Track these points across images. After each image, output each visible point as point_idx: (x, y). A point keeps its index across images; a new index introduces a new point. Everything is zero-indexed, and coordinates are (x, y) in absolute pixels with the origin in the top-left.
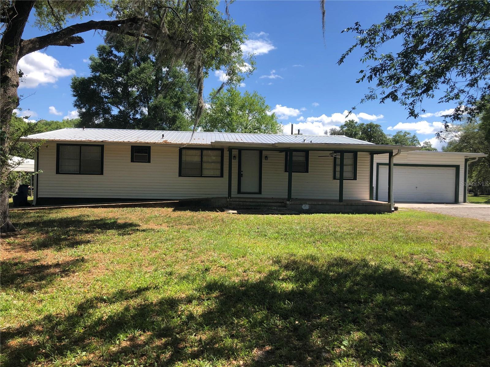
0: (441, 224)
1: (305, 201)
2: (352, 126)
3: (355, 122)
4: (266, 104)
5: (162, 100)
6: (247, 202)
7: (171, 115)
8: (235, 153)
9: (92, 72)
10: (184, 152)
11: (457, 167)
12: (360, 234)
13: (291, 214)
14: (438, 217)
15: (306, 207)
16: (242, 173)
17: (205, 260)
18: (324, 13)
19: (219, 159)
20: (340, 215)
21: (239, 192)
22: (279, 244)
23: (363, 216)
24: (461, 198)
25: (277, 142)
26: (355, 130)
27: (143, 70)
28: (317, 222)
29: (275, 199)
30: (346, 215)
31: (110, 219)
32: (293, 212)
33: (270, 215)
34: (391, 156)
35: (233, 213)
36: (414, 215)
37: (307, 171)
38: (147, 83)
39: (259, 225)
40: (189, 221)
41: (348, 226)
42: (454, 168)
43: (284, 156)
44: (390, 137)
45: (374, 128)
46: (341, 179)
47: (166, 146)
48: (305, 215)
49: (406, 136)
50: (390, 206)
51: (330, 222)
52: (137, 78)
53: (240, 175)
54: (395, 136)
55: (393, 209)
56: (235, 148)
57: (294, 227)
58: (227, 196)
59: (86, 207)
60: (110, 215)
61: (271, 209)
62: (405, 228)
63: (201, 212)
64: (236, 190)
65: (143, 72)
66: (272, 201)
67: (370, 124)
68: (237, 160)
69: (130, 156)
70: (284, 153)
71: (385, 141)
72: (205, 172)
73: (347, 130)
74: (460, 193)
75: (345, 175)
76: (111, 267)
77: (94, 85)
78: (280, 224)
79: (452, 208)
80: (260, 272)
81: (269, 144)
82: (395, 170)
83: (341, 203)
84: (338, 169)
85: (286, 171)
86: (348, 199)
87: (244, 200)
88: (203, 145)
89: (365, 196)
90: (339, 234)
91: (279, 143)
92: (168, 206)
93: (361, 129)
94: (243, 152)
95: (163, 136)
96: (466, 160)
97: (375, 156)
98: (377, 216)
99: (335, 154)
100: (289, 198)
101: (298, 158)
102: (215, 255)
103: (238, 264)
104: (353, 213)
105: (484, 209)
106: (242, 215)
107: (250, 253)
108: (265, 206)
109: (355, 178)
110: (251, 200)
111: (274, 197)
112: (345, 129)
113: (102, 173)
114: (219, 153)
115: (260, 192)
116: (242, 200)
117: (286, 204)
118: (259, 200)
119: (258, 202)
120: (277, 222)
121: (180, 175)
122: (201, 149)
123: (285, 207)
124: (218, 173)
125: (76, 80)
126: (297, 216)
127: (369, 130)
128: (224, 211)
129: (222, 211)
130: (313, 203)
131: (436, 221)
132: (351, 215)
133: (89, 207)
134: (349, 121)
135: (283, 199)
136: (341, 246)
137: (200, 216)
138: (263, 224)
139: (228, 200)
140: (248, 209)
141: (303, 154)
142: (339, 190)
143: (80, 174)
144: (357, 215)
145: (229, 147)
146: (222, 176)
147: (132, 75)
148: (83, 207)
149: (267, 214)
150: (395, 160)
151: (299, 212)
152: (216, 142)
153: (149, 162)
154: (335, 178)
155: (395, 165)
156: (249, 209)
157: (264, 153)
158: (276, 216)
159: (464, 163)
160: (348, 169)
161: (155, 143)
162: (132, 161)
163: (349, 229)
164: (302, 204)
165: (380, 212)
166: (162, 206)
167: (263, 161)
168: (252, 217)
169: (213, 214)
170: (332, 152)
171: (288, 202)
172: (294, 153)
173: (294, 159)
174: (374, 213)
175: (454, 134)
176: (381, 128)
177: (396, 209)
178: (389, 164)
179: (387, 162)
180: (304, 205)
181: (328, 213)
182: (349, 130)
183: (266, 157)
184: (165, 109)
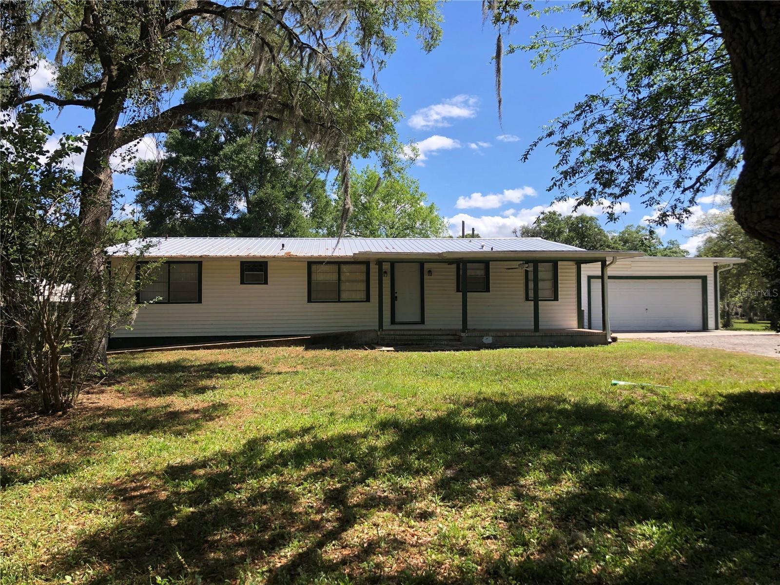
0: (672, 357)
1: (486, 332)
2: (553, 220)
3: (558, 213)
4: (420, 191)
5: (269, 191)
6: (405, 335)
7: (283, 213)
8: (386, 267)
9: (167, 152)
10: (314, 267)
11: (704, 279)
12: (560, 370)
13: (468, 350)
14: (670, 347)
15: (488, 340)
16: (396, 295)
17: (369, 401)
18: (500, 102)
19: (363, 277)
20: (536, 349)
21: (393, 322)
22: (455, 383)
23: (567, 350)
24: (711, 323)
25: (445, 251)
26: (558, 227)
27: (241, 149)
28: (504, 358)
29: (445, 330)
30: (543, 349)
31: (222, 362)
32: (471, 347)
33: (439, 353)
34: (604, 266)
35: (388, 351)
36: (637, 347)
37: (488, 290)
38: (246, 167)
39: (427, 363)
40: (330, 361)
41: (545, 362)
42: (700, 281)
43: (455, 270)
44: (615, 234)
45: (587, 223)
46: (536, 301)
47: (290, 259)
48: (487, 351)
49: (640, 231)
50: (606, 335)
51: (522, 358)
52: (233, 160)
53: (394, 299)
54: (623, 233)
55: (610, 340)
56: (386, 261)
57: (473, 365)
58: (377, 328)
59: (182, 349)
60: (221, 358)
61: (440, 344)
62: (622, 362)
63: (344, 350)
64: (389, 320)
65: (242, 150)
66: (440, 333)
67: (581, 216)
68: (389, 277)
69: (239, 275)
70: (454, 266)
71: (605, 242)
72: (344, 296)
73: (546, 226)
74: (709, 316)
75: (541, 294)
76: (258, 410)
77: (169, 171)
78: (454, 362)
79: (695, 337)
80: (436, 410)
81: (434, 254)
82: (610, 285)
83: (537, 334)
84: (531, 285)
85: (458, 291)
86: (548, 327)
87: (402, 333)
88: (342, 257)
89: (571, 323)
90: (532, 371)
91: (448, 252)
92: (297, 343)
93: (568, 225)
94: (397, 265)
95: (283, 245)
96: (716, 268)
97: (582, 266)
98: (587, 349)
99: (527, 265)
100: (465, 328)
101: (475, 272)
102: (379, 396)
103: (409, 403)
104: (553, 347)
105: (740, 338)
106: (400, 353)
107: (421, 393)
108: (431, 340)
109: (556, 298)
110: (411, 333)
111: (442, 327)
112: (543, 224)
113: (200, 301)
114: (363, 268)
115: (422, 322)
116: (398, 333)
117: (460, 336)
118: (422, 333)
119: (421, 335)
120: (450, 360)
121: (309, 301)
122: (338, 263)
123: (459, 340)
124: (363, 296)
125: (142, 164)
126: (476, 352)
127: (580, 225)
128: (375, 349)
129: (372, 348)
130: (499, 334)
131: (666, 353)
132: (550, 349)
133: (188, 349)
134: (550, 212)
135: (456, 330)
136: (535, 383)
137: (343, 356)
138: (431, 362)
139: (379, 333)
140: (407, 344)
141: (482, 266)
142: (533, 315)
143: (169, 303)
144: (560, 349)
145: (379, 259)
146: (368, 300)
147: (225, 155)
148: (178, 349)
149: (434, 351)
150: (610, 271)
151: (479, 347)
152: (360, 253)
153: (266, 283)
154: (527, 299)
155: (610, 277)
156: (410, 345)
157: (426, 266)
158: (447, 352)
159: (713, 273)
160: (545, 287)
161: (274, 257)
162: (242, 283)
163: (546, 366)
164: (482, 336)
165: (591, 344)
166: (288, 344)
167: (426, 277)
168: (415, 355)
169: (361, 353)
170: (521, 262)
171: (463, 334)
172: (469, 265)
173: (469, 273)
174: (583, 346)
175: (709, 228)
176: (598, 222)
177: (614, 340)
178: (602, 277)
179: (599, 273)
180: (485, 338)
181: (519, 347)
182: (549, 226)
183: (430, 272)
184: (274, 204)
